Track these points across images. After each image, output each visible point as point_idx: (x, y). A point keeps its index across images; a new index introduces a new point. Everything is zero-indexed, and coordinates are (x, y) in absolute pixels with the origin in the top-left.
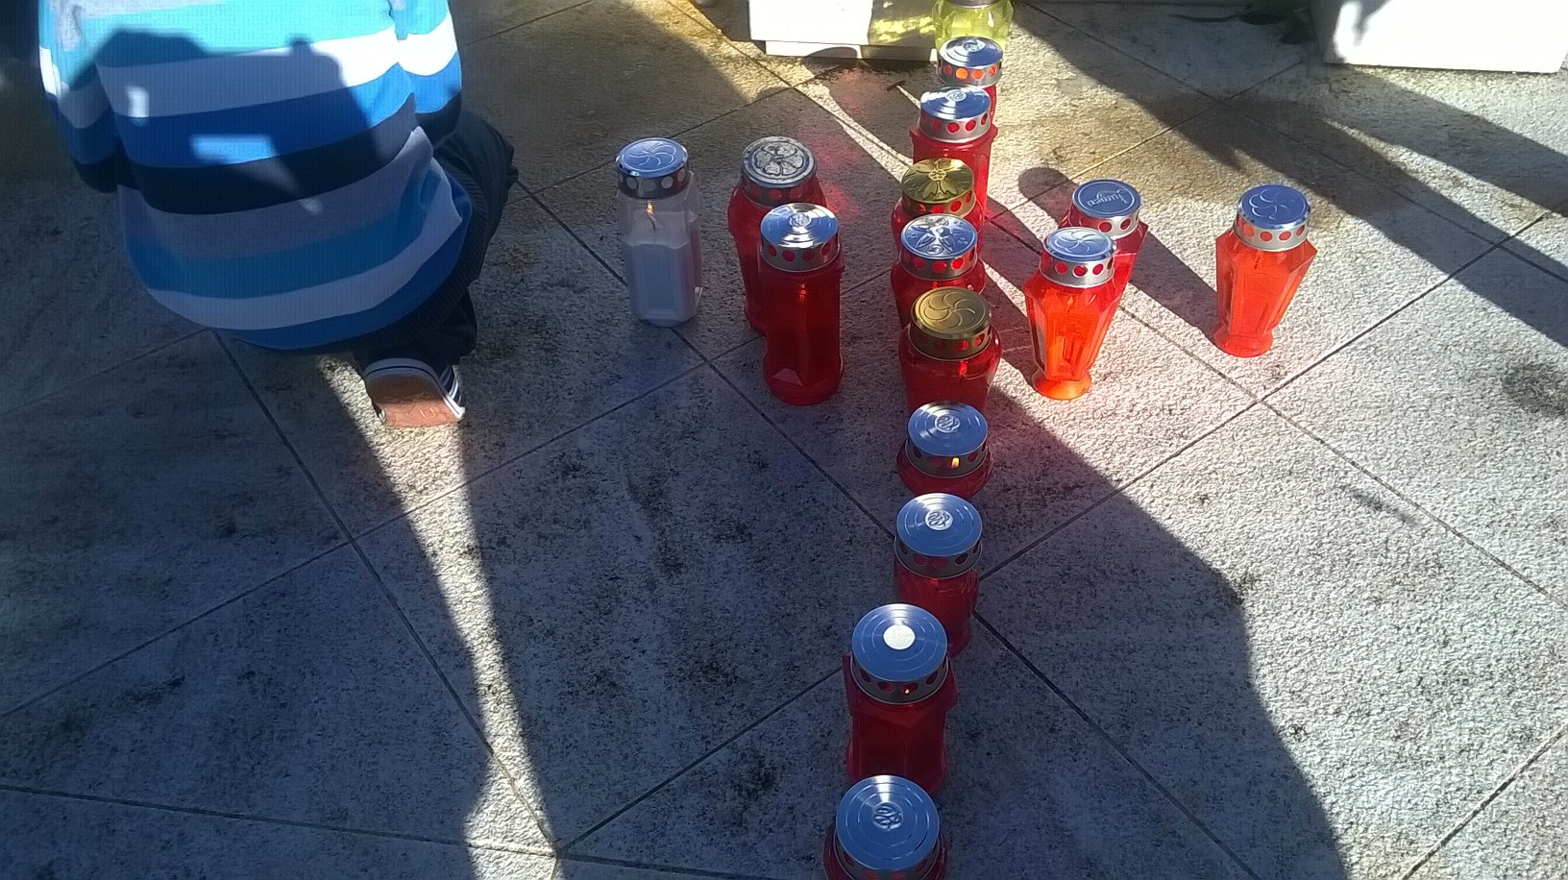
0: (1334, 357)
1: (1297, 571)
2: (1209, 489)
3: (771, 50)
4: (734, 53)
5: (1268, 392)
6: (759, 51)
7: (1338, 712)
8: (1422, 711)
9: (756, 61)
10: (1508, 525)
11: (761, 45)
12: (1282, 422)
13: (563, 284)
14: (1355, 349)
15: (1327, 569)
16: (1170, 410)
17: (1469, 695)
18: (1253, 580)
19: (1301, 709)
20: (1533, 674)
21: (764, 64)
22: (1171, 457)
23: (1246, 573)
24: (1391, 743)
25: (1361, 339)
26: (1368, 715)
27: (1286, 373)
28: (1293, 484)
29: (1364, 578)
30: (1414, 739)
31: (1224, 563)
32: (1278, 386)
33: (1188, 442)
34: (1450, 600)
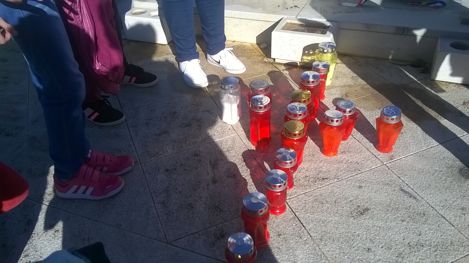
0: (410, 156)
1: (382, 209)
2: (363, 185)
3: (277, 61)
4: (267, 61)
5: (387, 163)
6: (274, 61)
7: (382, 247)
8: (407, 251)
9: (272, 63)
10: (449, 207)
11: (274, 59)
12: (389, 171)
13: (208, 111)
14: (417, 155)
15: (390, 210)
16: (358, 163)
17: (422, 249)
18: (368, 209)
19: (372, 245)
20: (444, 247)
21: (274, 64)
22: (355, 175)
23: (367, 208)
24: (395, 258)
25: (419, 153)
26: (391, 249)
27: (394, 159)
28: (387, 187)
29: (401, 214)
30: (403, 258)
31: (361, 204)
32: (391, 161)
33: (361, 172)
34: (425, 224)
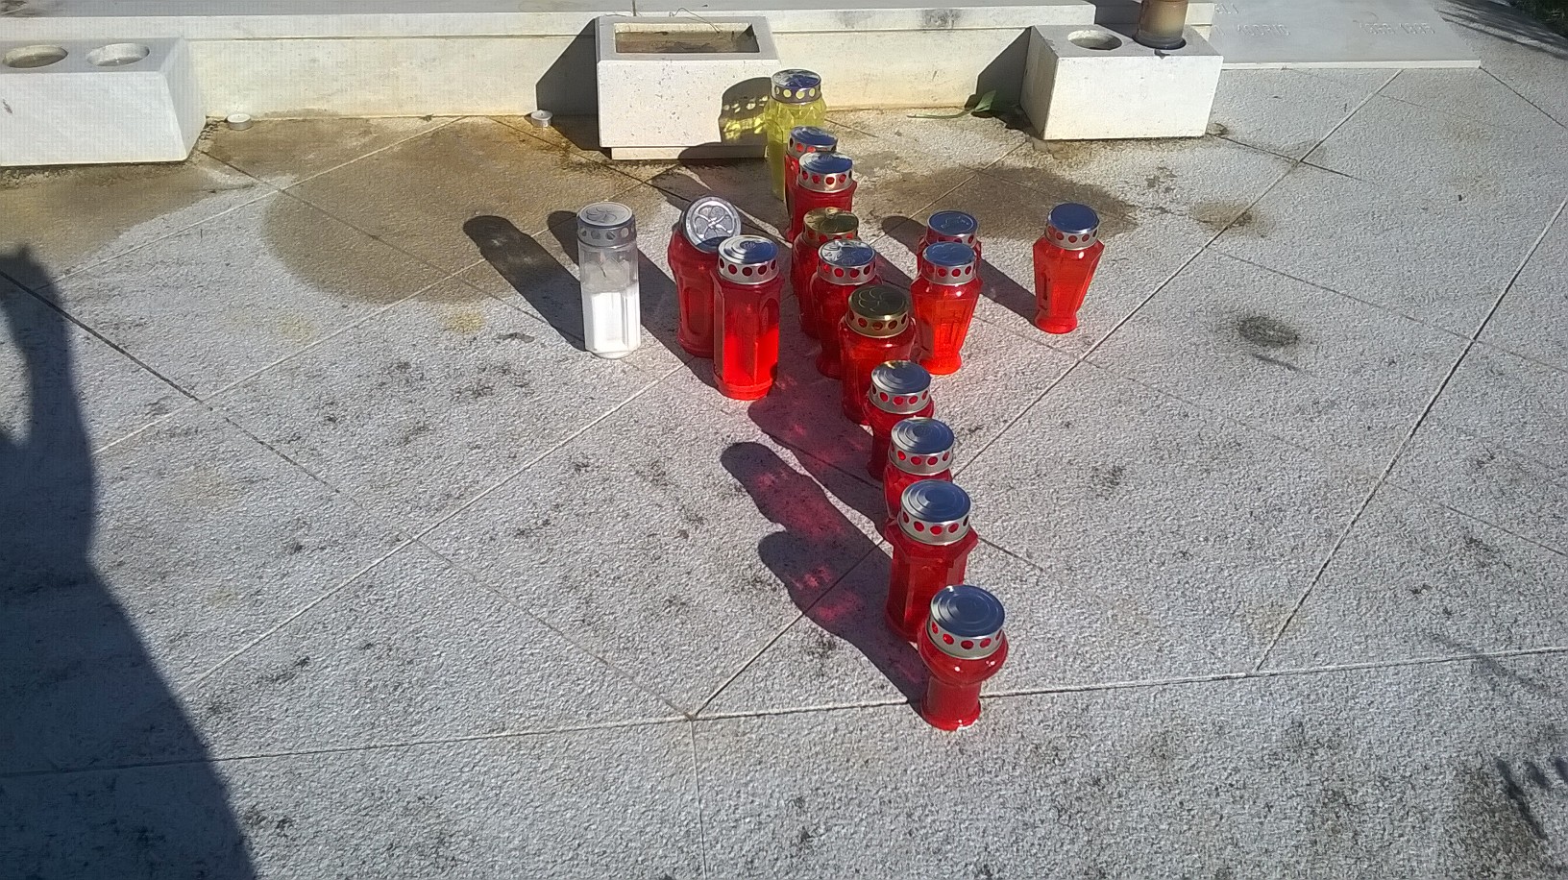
0: (1122, 327)
1: (1148, 460)
2: (1069, 418)
3: (616, 155)
4: (584, 161)
5: (1085, 354)
6: (605, 158)
7: (1206, 539)
8: (1260, 532)
9: (605, 165)
10: (1273, 415)
11: (607, 151)
12: (1102, 371)
13: (513, 336)
14: (1134, 321)
15: (1167, 456)
16: (1023, 373)
17: (1285, 517)
18: (1120, 470)
19: (1182, 541)
20: (1320, 498)
21: (612, 167)
22: (1035, 402)
23: (1114, 466)
24: (1246, 552)
25: (1136, 314)
26: (1226, 538)
27: (1093, 341)
28: (1124, 408)
29: (1193, 459)
30: (1261, 547)
31: (1097, 462)
32: (1090, 349)
33: (1043, 391)
34: (1253, 463)
